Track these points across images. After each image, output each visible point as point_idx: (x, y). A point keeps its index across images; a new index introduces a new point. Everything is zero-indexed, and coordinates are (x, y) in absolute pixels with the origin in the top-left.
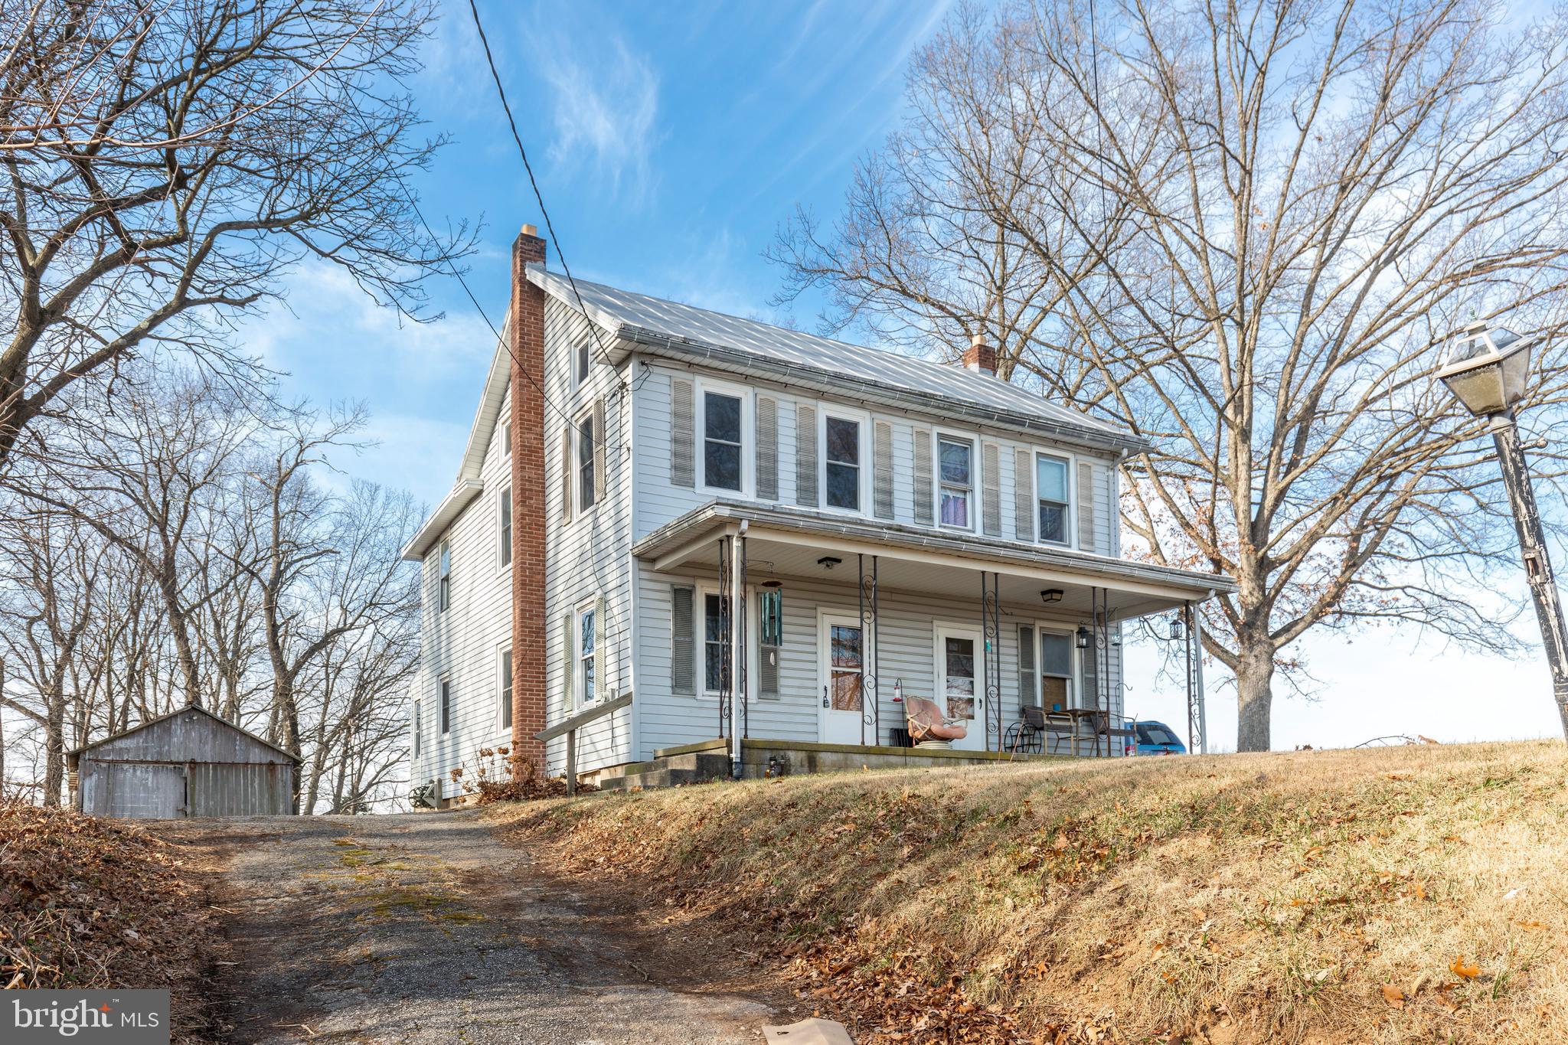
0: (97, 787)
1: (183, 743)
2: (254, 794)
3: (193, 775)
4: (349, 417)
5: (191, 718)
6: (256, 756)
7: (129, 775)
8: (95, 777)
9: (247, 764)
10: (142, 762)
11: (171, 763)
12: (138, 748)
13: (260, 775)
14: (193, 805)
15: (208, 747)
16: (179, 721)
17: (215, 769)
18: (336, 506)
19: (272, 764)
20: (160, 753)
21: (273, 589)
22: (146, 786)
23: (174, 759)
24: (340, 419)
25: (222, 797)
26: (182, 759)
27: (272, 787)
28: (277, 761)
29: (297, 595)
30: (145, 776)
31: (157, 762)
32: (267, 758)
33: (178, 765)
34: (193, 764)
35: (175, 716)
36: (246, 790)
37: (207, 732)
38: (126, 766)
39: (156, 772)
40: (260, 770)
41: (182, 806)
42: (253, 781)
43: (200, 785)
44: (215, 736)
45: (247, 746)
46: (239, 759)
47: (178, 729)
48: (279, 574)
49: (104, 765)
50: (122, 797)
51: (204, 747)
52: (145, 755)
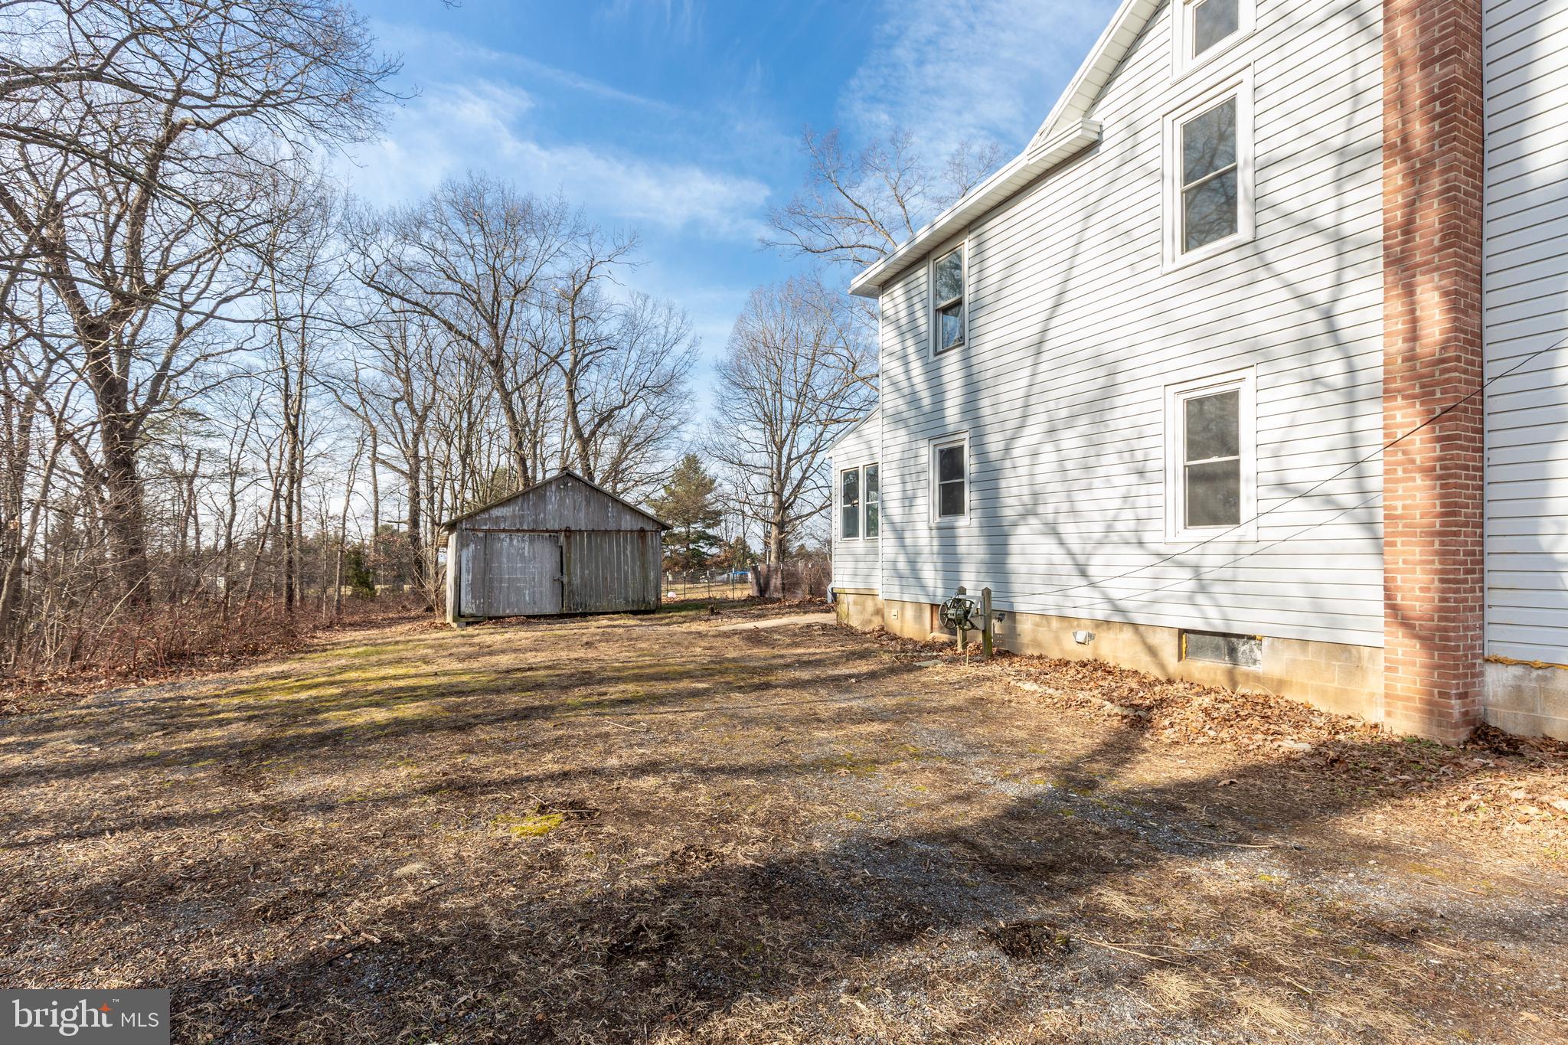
0: (474, 558)
1: (559, 510)
2: (626, 562)
3: (569, 544)
4: (627, 242)
5: (566, 485)
6: (628, 522)
7: (505, 544)
8: (472, 547)
9: (619, 531)
10: (518, 531)
11: (547, 531)
12: (514, 516)
13: (632, 543)
14: (569, 575)
15: (582, 515)
16: (554, 488)
17: (589, 536)
18: (620, 310)
19: (642, 531)
20: (536, 521)
21: (571, 376)
22: (522, 555)
23: (550, 528)
24: (620, 243)
25: (597, 567)
26: (557, 528)
27: (643, 554)
28: (647, 528)
29: (590, 380)
30: (520, 545)
31: (533, 531)
32: (638, 524)
33: (553, 534)
34: (568, 532)
35: (549, 482)
36: (619, 558)
37: (580, 499)
38: (503, 536)
39: (532, 541)
40: (632, 537)
41: (558, 575)
42: (625, 549)
43: (575, 556)
44: (588, 503)
45: (619, 512)
46: (612, 526)
47: (553, 496)
48: (576, 363)
49: (481, 535)
50: (500, 567)
51: (577, 514)
52: (521, 524)
